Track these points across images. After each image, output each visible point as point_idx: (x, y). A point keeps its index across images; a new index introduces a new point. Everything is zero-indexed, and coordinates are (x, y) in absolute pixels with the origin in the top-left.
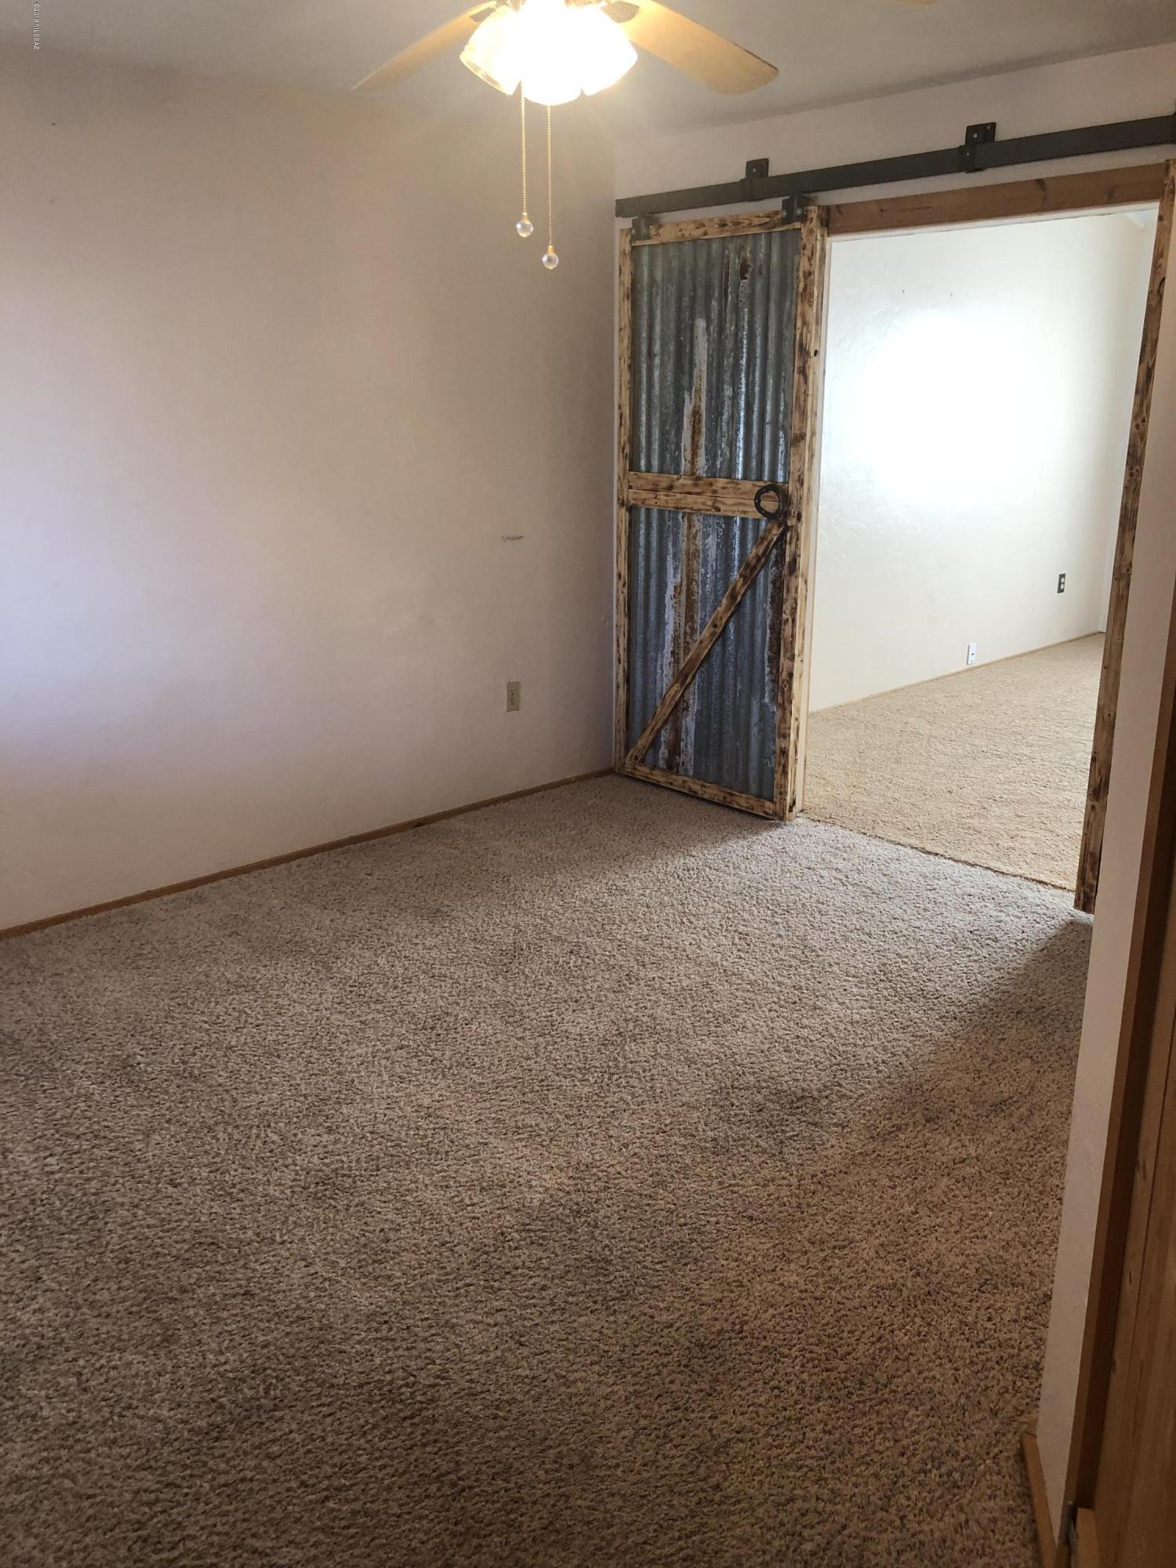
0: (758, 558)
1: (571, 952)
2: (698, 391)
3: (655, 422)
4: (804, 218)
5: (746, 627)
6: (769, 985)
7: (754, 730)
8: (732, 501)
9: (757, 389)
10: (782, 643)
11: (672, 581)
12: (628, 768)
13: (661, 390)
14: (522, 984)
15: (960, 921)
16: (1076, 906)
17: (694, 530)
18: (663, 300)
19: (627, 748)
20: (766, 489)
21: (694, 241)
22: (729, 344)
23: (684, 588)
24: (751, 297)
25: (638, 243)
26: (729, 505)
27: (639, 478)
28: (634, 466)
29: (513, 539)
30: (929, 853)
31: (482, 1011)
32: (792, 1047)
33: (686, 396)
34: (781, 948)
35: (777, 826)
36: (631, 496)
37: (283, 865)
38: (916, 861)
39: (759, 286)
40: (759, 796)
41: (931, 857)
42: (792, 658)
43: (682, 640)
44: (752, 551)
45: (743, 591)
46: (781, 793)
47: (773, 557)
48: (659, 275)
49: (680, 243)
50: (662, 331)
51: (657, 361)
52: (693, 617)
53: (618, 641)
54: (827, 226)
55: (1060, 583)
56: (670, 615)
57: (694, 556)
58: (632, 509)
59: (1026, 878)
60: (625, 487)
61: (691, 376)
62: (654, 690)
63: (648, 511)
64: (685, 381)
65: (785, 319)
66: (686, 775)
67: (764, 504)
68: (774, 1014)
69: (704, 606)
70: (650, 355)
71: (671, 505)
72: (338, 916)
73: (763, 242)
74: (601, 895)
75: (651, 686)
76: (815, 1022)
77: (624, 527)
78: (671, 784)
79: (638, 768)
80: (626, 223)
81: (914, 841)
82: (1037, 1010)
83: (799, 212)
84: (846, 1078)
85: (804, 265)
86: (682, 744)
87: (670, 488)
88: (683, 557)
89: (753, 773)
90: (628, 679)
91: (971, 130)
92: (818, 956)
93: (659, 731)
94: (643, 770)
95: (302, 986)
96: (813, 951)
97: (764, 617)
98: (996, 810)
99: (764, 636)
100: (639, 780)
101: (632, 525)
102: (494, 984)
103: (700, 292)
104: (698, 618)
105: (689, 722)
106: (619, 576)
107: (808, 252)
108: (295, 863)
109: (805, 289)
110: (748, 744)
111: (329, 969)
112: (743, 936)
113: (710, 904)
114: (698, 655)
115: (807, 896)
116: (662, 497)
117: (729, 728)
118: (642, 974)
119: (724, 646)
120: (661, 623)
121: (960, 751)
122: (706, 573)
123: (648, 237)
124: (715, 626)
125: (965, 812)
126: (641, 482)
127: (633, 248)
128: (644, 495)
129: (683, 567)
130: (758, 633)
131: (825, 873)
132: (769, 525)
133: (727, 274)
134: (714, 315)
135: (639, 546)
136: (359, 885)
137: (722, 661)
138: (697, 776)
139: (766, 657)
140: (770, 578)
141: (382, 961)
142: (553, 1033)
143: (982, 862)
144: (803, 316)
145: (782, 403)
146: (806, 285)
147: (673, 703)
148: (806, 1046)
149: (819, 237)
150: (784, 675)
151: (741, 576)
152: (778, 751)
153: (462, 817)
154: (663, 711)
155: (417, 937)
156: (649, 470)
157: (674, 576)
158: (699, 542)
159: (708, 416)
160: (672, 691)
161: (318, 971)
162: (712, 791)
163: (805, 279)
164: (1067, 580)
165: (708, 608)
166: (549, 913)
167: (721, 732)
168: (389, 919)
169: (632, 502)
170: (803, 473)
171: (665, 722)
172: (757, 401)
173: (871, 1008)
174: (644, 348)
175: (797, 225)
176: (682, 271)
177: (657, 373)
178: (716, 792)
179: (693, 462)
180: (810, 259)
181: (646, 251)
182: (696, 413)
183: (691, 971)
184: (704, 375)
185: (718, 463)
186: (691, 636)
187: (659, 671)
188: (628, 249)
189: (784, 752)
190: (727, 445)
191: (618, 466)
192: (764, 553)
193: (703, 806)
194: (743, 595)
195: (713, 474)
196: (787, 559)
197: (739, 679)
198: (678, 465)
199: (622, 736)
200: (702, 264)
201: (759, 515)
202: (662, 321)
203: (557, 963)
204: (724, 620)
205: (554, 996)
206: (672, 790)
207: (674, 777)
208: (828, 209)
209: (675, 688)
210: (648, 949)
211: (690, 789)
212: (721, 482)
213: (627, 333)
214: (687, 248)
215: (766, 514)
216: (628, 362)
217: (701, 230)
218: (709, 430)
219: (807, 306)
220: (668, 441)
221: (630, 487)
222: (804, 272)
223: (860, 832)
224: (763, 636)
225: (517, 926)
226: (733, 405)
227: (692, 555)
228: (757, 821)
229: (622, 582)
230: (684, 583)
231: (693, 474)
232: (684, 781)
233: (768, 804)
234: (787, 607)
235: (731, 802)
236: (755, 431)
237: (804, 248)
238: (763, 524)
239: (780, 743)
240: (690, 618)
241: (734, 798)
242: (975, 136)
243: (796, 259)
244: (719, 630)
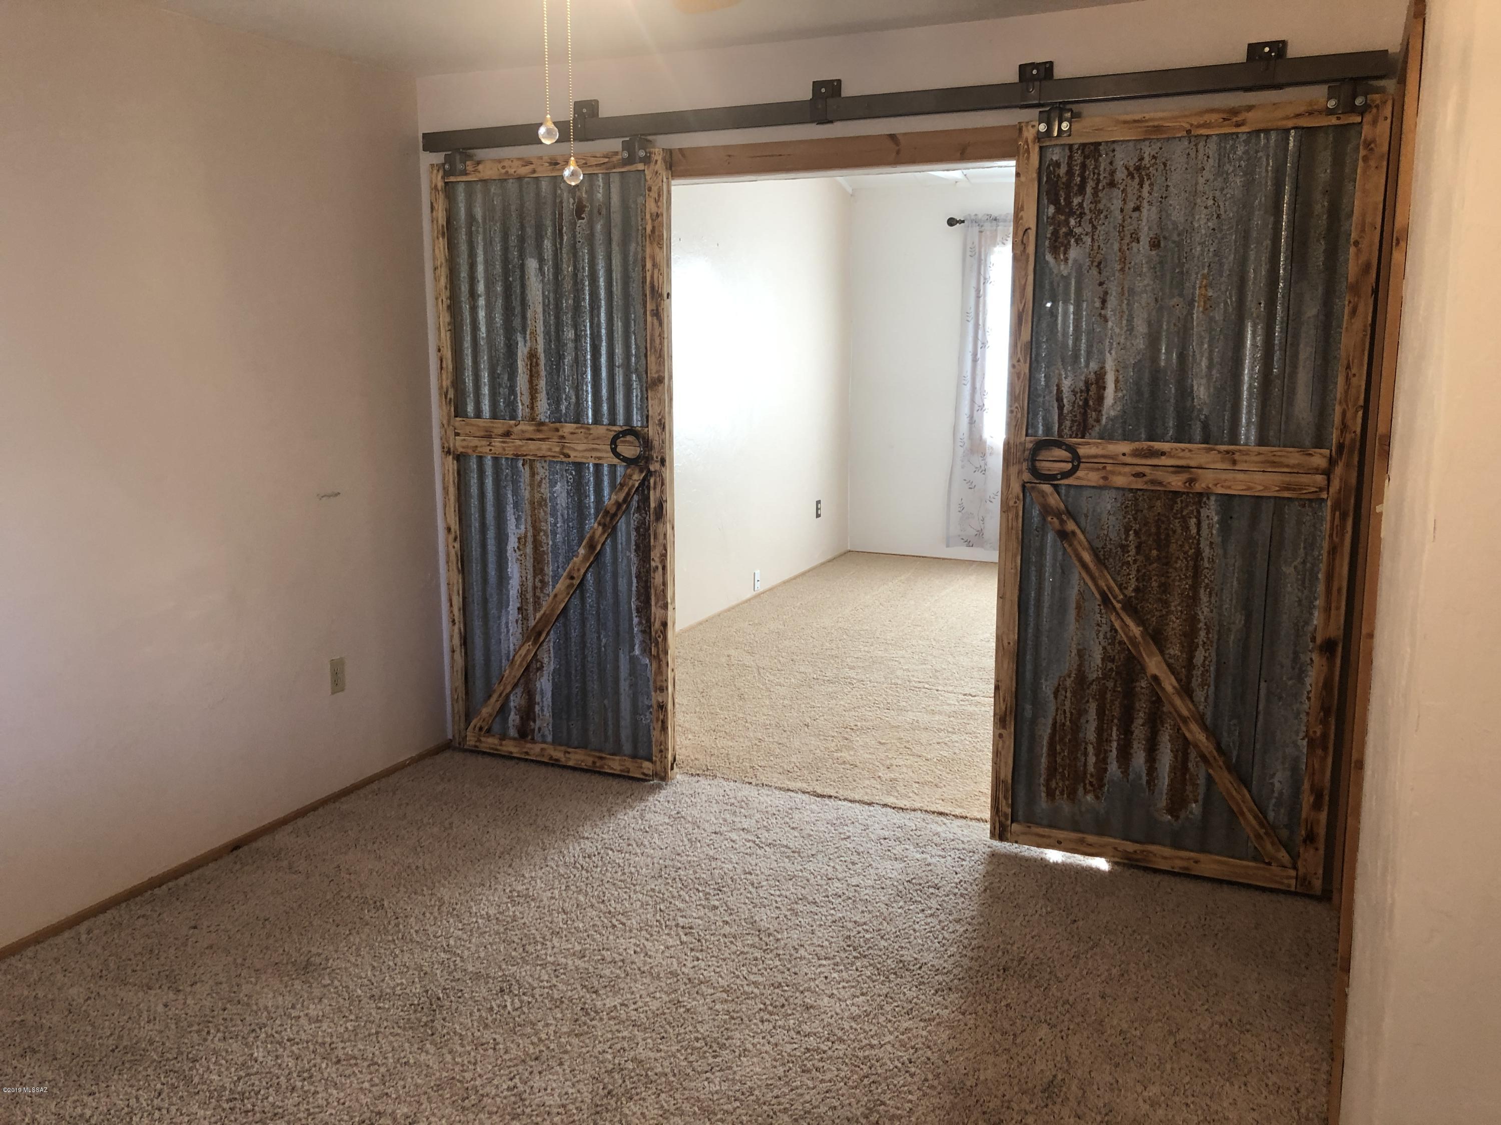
0: (619, 505)
1: (502, 990)
2: (534, 334)
3: (484, 365)
4: (647, 160)
5: (608, 576)
6: (746, 988)
7: (624, 686)
8: (581, 447)
9: (603, 331)
10: (653, 591)
11: (514, 531)
12: (471, 741)
13: (489, 331)
14: (460, 1049)
15: (891, 870)
16: (993, 835)
17: (538, 478)
18: (484, 239)
19: (468, 719)
20: (624, 433)
21: (520, 179)
22: (568, 285)
23: (530, 539)
24: (591, 238)
25: (452, 179)
26: (579, 451)
27: (467, 424)
28: (459, 411)
29: (329, 496)
30: (823, 796)
31: (424, 1099)
32: (809, 1065)
33: (520, 339)
34: (734, 937)
35: (660, 787)
36: (458, 444)
37: (66, 935)
38: (814, 807)
39: (599, 227)
40: (634, 756)
41: (827, 801)
42: (665, 607)
43: (530, 596)
44: (609, 498)
45: (602, 540)
46: (661, 751)
47: (634, 504)
48: (479, 212)
49: (503, 180)
50: (486, 271)
51: (482, 302)
52: (542, 570)
53: (450, 600)
54: (671, 169)
55: (817, 509)
56: (514, 570)
57: (540, 505)
58: (460, 458)
59: (926, 811)
60: (451, 434)
61: (524, 317)
62: (500, 652)
63: (480, 459)
64: (517, 322)
65: (631, 259)
66: (544, 742)
67: (620, 449)
68: (768, 1026)
69: (556, 556)
70: (473, 295)
71: (510, 452)
72: (171, 995)
73: (600, 182)
74: (504, 907)
75: (493, 648)
76: (816, 1026)
77: (451, 478)
78: (527, 753)
79: (483, 739)
80: (438, 158)
81: (799, 785)
82: (1020, 961)
83: (642, 153)
84: (884, 1092)
85: (651, 206)
86: (537, 708)
87: (507, 434)
88: (527, 506)
89: (625, 733)
90: (465, 641)
91: (817, 85)
92: (778, 940)
93: (508, 696)
94: (490, 742)
95: (157, 1115)
96: (770, 935)
97: (629, 566)
98: (859, 740)
99: (630, 584)
100: (484, 753)
101: (462, 475)
102: (423, 1057)
103: (530, 231)
104: (549, 570)
105: (544, 684)
106: (449, 530)
107: (654, 194)
108: (83, 928)
109: (653, 231)
110: (617, 703)
111: (188, 1080)
112: (688, 929)
113: (634, 897)
114: (553, 610)
115: (730, 867)
116: (497, 444)
117: (594, 686)
118: (599, 1004)
119: (583, 599)
120: (503, 577)
121: (793, 680)
122: (555, 524)
123: (465, 173)
124: (572, 578)
125: (832, 746)
126: (468, 429)
127: (446, 183)
128: (475, 442)
129: (526, 517)
130: (622, 583)
131: (734, 836)
132: (629, 471)
133: (561, 214)
134: (548, 254)
135: (471, 496)
136: (185, 944)
137: (582, 614)
138: (556, 742)
139: (633, 607)
140: (633, 525)
141: (259, 1054)
142: (528, 1110)
143: (876, 799)
144: (653, 258)
145: (634, 346)
146: (654, 227)
147: (525, 664)
148: (821, 1060)
149: (665, 180)
150: (657, 625)
151: (599, 524)
152: (655, 707)
153: (289, 828)
154: (512, 674)
155: (293, 1007)
156: (478, 414)
157: (517, 527)
158: (545, 489)
159: (548, 359)
160: (523, 652)
161: (174, 1087)
162: (577, 757)
163: (653, 220)
164: (822, 506)
165: (561, 559)
166: (452, 942)
167: (584, 691)
168: (246, 988)
169: (460, 450)
170: (663, 417)
171: (515, 686)
172: (604, 344)
173: (863, 994)
174: (465, 288)
175: (641, 167)
176: (506, 209)
177: (482, 314)
178: (583, 757)
179: (532, 407)
180: (656, 201)
181: (461, 189)
182: (532, 356)
183: (652, 989)
184: (540, 316)
185: (563, 408)
186: (542, 589)
187: (504, 630)
188: (440, 184)
189: (662, 707)
190: (571, 387)
191: (437, 411)
192: (625, 500)
193: (568, 774)
194: (604, 544)
195: (557, 418)
196: (653, 505)
197: (603, 633)
198: (514, 410)
199: (461, 706)
200: (530, 205)
201: (616, 461)
202: (486, 262)
203: (491, 1009)
204: (582, 571)
205: (506, 1057)
206: (526, 760)
207: (529, 745)
208: (670, 152)
209: (526, 647)
210: (591, 970)
211: (551, 758)
212: (568, 428)
213: (443, 272)
214: (512, 186)
215: (624, 459)
216: (447, 302)
217: (529, 168)
218: (550, 374)
219: (657, 250)
220: (500, 385)
221: (457, 434)
222: (651, 215)
223: (743, 782)
224: (628, 586)
225: (420, 968)
226: (576, 348)
227: (537, 504)
228: (635, 785)
229: (452, 537)
230: (530, 534)
231: (533, 419)
232: (542, 749)
233: (646, 764)
234: (655, 554)
235: (602, 767)
236: (604, 374)
237: (650, 190)
238: (620, 471)
239: (656, 697)
240: (538, 570)
241: (606, 762)
242: (823, 90)
243: (640, 200)
244: (576, 582)
